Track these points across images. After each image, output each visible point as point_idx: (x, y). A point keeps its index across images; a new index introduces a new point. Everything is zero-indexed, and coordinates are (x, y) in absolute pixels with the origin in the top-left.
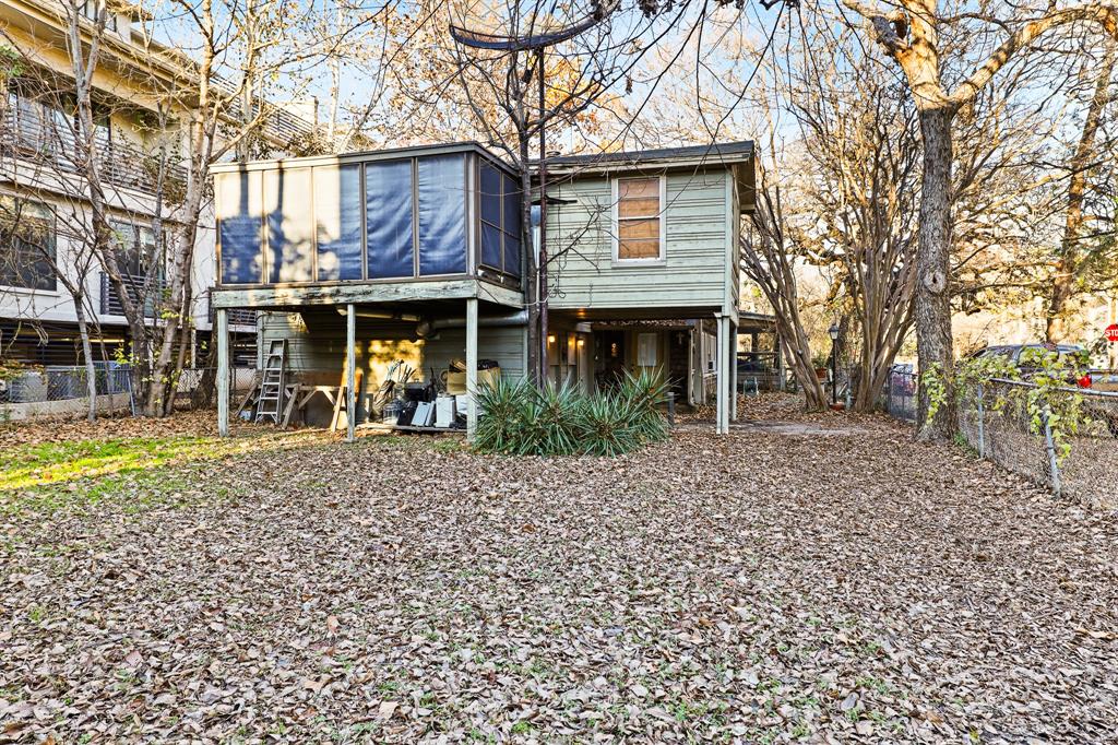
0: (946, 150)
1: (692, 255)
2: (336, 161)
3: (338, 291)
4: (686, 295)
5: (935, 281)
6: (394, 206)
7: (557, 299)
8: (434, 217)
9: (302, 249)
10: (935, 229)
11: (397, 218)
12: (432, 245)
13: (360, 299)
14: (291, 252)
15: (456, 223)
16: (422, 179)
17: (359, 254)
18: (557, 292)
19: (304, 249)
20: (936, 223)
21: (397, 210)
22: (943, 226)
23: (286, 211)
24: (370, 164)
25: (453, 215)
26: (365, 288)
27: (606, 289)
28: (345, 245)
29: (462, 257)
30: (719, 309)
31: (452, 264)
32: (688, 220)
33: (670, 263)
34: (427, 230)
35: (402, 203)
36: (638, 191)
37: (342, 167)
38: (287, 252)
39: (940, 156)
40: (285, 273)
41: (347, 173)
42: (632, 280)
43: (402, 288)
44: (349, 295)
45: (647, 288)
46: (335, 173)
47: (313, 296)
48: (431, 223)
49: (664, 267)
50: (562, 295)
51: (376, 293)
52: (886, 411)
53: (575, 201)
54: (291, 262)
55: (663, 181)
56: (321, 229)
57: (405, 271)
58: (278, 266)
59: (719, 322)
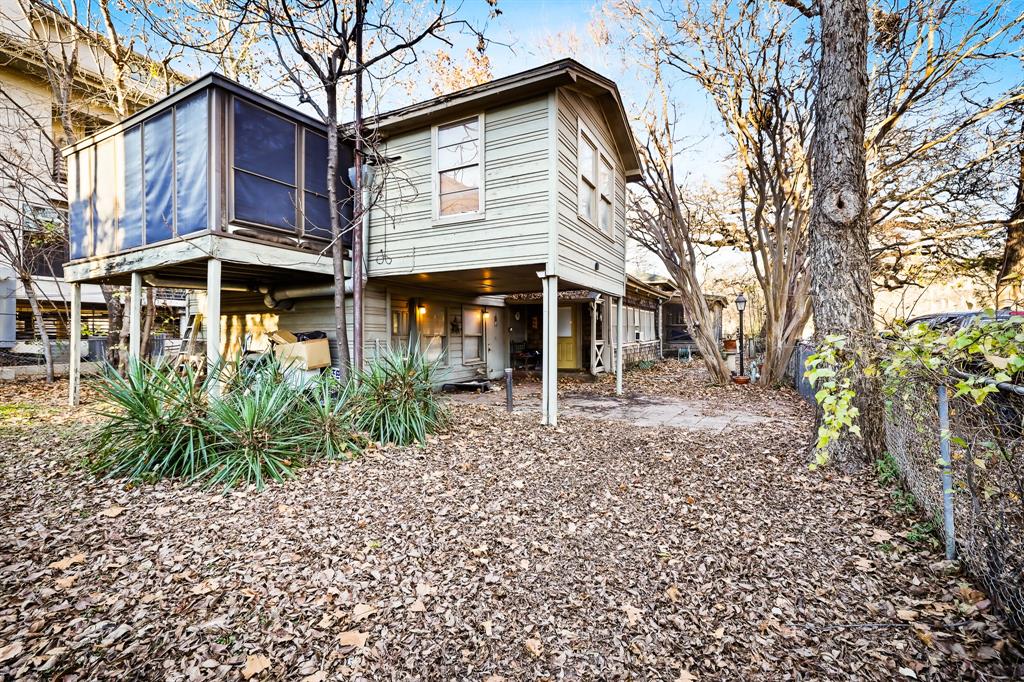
0: (857, 10)
1: (513, 201)
5: (840, 205)
6: (162, 164)
7: (385, 265)
8: (186, 168)
10: (840, 128)
11: (163, 176)
12: (185, 201)
15: (200, 172)
16: (179, 128)
17: (140, 219)
18: (385, 258)
20: (842, 119)
21: (163, 167)
22: (855, 123)
24: (147, 121)
25: (199, 164)
27: (428, 251)
28: (133, 212)
29: (204, 212)
30: (542, 267)
32: (507, 162)
33: (490, 215)
34: (182, 185)
35: (166, 159)
37: (126, 132)
39: (846, 22)
41: (130, 137)
42: (453, 239)
45: (467, 247)
48: (184, 175)
49: (483, 220)
50: (389, 261)
52: (794, 387)
53: (399, 158)
59: (545, 282)
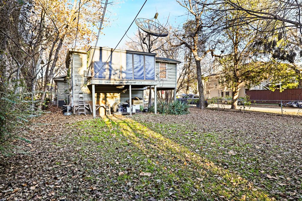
2: (126, 52)
3: (128, 82)
4: (170, 86)
8: (148, 68)
9: (117, 72)
11: (141, 67)
12: (148, 73)
13: (133, 84)
14: (114, 72)
15: (153, 69)
16: (146, 59)
17: (132, 74)
19: (118, 72)
21: (140, 65)
23: (113, 62)
24: (135, 54)
25: (152, 68)
26: (135, 82)
28: (129, 71)
29: (154, 77)
31: (152, 78)
32: (170, 72)
33: (168, 80)
34: (147, 70)
35: (142, 64)
36: (164, 66)
37: (127, 53)
38: (113, 72)
40: (112, 77)
41: (128, 55)
43: (143, 82)
44: (131, 83)
46: (125, 54)
47: (121, 83)
51: (137, 83)
54: (114, 75)
55: (167, 64)
56: (122, 67)
57: (142, 78)
58: (110, 75)
